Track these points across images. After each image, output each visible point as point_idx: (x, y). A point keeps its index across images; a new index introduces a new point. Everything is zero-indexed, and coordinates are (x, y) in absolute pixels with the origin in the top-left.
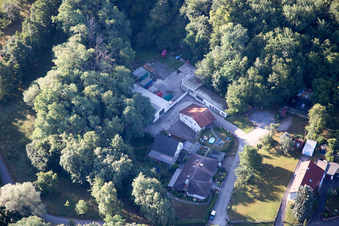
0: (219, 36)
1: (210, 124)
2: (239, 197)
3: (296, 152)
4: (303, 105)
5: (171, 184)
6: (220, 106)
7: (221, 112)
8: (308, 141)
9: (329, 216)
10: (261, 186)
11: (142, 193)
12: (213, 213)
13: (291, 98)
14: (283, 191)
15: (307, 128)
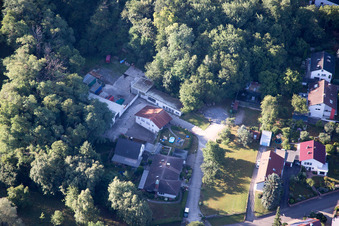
0: (165, 37)
1: (167, 124)
2: (208, 192)
3: (254, 143)
4: (253, 98)
5: (142, 185)
6: (173, 105)
7: (175, 111)
8: (264, 132)
9: (295, 202)
10: (227, 180)
11: (119, 197)
12: (187, 210)
13: (241, 92)
14: (249, 183)
15: (260, 119)
